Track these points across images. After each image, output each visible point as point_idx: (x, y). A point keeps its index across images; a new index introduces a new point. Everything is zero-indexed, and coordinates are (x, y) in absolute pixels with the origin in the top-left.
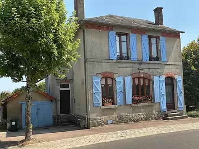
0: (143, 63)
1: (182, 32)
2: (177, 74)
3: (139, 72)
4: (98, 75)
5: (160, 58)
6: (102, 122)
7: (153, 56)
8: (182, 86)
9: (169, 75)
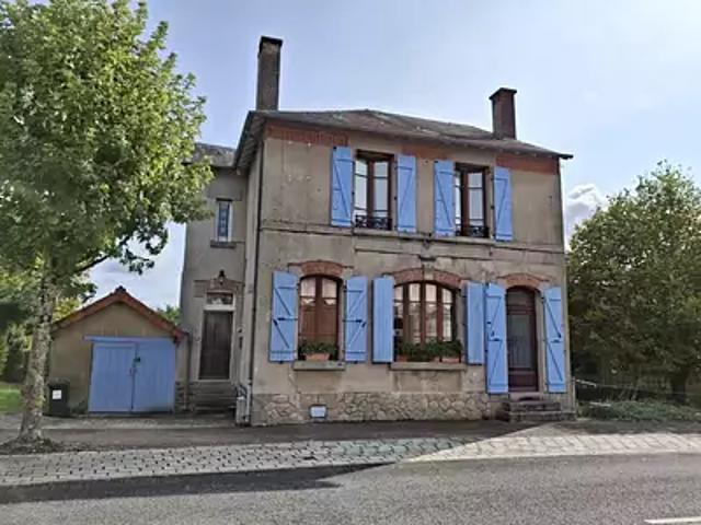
0: (437, 241)
1: (566, 157)
2: (547, 281)
3: (419, 265)
4: (291, 267)
5: (491, 230)
6: (293, 411)
7: (472, 223)
8: (563, 316)
9: (522, 283)
